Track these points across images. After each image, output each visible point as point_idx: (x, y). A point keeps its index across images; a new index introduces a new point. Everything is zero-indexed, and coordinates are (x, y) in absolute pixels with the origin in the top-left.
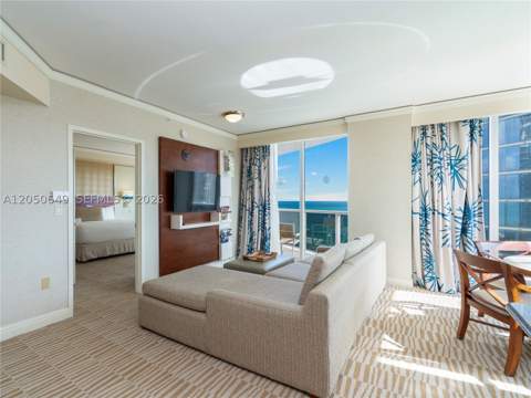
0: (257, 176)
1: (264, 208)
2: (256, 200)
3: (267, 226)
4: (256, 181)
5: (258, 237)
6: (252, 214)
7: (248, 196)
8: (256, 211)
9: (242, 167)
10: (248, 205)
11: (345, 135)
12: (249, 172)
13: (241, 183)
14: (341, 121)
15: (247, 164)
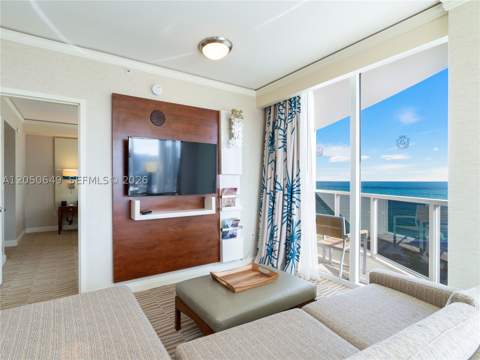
0: (281, 144)
1: (291, 191)
2: (280, 179)
3: (295, 219)
4: (280, 152)
5: (281, 235)
6: (273, 200)
7: (269, 173)
8: (279, 195)
9: (265, 133)
10: (269, 185)
11: (445, 39)
12: (272, 139)
13: (263, 155)
14: (435, 12)
15: (269, 129)
